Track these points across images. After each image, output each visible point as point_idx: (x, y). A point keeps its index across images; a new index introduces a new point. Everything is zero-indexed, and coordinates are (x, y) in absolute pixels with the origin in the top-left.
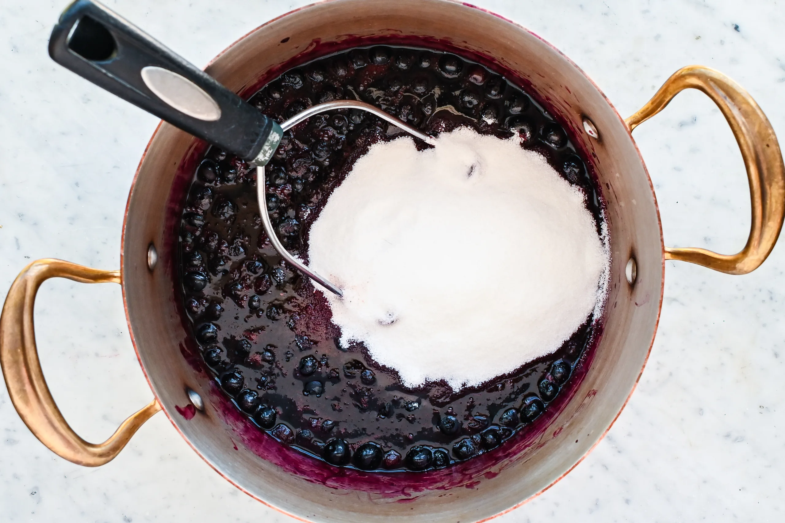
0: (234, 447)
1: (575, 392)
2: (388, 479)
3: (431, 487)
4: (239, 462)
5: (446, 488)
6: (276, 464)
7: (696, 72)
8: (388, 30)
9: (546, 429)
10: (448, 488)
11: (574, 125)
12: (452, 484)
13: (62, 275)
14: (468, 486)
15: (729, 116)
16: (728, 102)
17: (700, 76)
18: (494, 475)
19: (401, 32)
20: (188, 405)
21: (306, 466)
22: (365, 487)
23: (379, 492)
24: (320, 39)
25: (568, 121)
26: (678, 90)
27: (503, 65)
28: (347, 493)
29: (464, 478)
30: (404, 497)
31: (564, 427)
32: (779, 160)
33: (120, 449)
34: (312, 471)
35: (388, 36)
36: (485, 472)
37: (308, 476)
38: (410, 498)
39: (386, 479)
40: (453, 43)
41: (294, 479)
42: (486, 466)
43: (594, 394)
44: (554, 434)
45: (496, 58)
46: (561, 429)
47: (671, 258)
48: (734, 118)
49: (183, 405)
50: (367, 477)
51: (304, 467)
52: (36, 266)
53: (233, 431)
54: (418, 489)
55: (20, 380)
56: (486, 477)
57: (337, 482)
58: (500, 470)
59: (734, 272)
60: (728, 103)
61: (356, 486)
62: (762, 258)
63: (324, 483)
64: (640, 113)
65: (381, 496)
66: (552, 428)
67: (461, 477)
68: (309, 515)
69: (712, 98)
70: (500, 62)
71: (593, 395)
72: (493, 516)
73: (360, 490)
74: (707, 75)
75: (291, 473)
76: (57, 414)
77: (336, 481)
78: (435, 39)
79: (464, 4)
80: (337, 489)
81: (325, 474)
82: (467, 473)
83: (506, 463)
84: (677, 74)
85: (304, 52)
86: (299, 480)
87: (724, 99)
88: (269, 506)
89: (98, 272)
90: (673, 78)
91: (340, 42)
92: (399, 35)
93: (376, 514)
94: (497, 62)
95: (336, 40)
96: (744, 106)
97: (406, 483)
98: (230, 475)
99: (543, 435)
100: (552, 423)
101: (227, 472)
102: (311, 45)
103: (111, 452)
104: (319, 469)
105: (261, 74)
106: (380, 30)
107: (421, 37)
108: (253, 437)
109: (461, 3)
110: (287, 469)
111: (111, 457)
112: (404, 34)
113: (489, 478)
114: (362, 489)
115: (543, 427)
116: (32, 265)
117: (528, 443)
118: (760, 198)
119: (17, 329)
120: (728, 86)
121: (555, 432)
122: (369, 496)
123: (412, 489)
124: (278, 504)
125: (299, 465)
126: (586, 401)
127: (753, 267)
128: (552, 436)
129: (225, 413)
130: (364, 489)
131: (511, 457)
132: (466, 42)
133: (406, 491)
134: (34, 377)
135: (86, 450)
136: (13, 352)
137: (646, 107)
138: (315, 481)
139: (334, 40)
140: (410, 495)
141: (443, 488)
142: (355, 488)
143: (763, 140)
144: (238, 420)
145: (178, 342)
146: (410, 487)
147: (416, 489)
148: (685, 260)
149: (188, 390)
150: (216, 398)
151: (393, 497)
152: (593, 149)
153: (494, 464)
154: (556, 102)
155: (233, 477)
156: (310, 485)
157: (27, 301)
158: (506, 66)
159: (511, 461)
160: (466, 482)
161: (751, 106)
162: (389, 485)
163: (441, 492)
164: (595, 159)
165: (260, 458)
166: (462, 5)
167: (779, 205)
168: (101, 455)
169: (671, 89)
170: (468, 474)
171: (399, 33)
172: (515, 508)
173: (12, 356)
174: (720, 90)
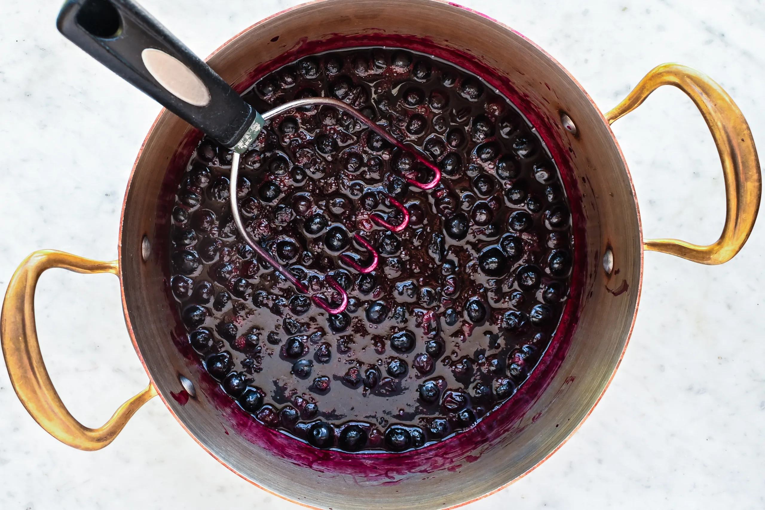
0: (225, 432)
1: (552, 378)
2: (371, 463)
3: (413, 471)
4: (231, 446)
5: (428, 471)
6: (264, 448)
7: (674, 69)
8: (373, 29)
9: (524, 414)
10: (431, 471)
11: (551, 121)
12: (435, 467)
13: (60, 265)
14: (450, 469)
15: (705, 112)
16: (704, 97)
17: (676, 74)
18: (476, 458)
19: (385, 31)
20: (182, 391)
21: (292, 450)
22: (349, 471)
23: (363, 476)
24: (307, 37)
25: (545, 117)
26: (655, 87)
27: (482, 63)
28: (334, 477)
29: (445, 461)
30: (388, 480)
31: (543, 412)
32: (753, 154)
33: (117, 434)
34: (297, 455)
35: (372, 35)
36: (465, 456)
37: (295, 459)
38: (394, 481)
39: (368, 462)
40: (434, 41)
41: (282, 463)
42: (466, 450)
43: (573, 380)
44: (533, 419)
45: (476, 56)
46: (540, 414)
47: (648, 249)
48: (710, 114)
49: (177, 391)
50: (350, 461)
51: (291, 452)
52: (37, 257)
53: (222, 416)
54: (401, 472)
55: (21, 366)
56: (468, 461)
57: (323, 466)
58: (481, 454)
59: (709, 262)
60: (704, 99)
61: (340, 469)
62: (737, 249)
63: (311, 467)
64: (617, 110)
65: (366, 479)
66: (530, 413)
67: (442, 461)
68: (300, 497)
69: (689, 94)
70: (479, 60)
71: (571, 382)
72: (477, 498)
73: (345, 473)
74: (683, 72)
75: (279, 457)
76: (57, 400)
77: (322, 464)
78: (416, 38)
79: (450, 3)
80: (323, 472)
81: (311, 458)
82: (447, 456)
83: (486, 447)
84: (654, 71)
85: (291, 51)
86: (287, 463)
87: (700, 95)
88: (262, 488)
89: (95, 262)
90: (650, 75)
91: (324, 41)
92: (382, 34)
93: (362, 497)
94: (476, 60)
95: (322, 39)
96: (719, 102)
97: (389, 467)
98: (224, 458)
99: (522, 420)
100: (530, 408)
101: (221, 456)
102: (298, 43)
103: (108, 437)
104: (305, 454)
105: (250, 72)
106: (364, 30)
107: (403, 36)
108: (241, 422)
109: (447, 3)
110: (275, 453)
111: (108, 441)
112: (387, 33)
113: (471, 462)
114: (346, 472)
115: (521, 412)
116: (32, 255)
117: (507, 428)
118: (735, 190)
119: (19, 318)
120: (704, 83)
121: (534, 417)
122: (354, 478)
123: (395, 473)
124: (270, 486)
125: (285, 450)
126: (563, 388)
127: (727, 257)
128: (531, 421)
129: (214, 399)
130: (349, 473)
131: (490, 442)
132: (447, 41)
133: (390, 474)
134: (35, 364)
135: (84, 434)
136: (15, 340)
137: (623, 103)
138: (302, 465)
139: (320, 39)
140: (394, 478)
141: (425, 471)
142: (340, 471)
143: (738, 135)
144: (226, 406)
145: (169, 331)
146: (392, 470)
147: (399, 472)
148: (661, 250)
149: (180, 376)
150: (205, 385)
151: (377, 480)
152: (570, 144)
153: (474, 448)
154: (534, 99)
155: (226, 460)
156: (297, 468)
157: (28, 290)
158: (485, 64)
159: (491, 445)
160: (447, 466)
161: (726, 102)
162: (373, 468)
163: (424, 475)
164: (572, 154)
165: (250, 443)
166: (448, 4)
167: (753, 197)
168: (99, 440)
169: (648, 86)
170: (448, 458)
171: (382, 32)
172: (499, 490)
173: (14, 344)
174: (697, 86)
